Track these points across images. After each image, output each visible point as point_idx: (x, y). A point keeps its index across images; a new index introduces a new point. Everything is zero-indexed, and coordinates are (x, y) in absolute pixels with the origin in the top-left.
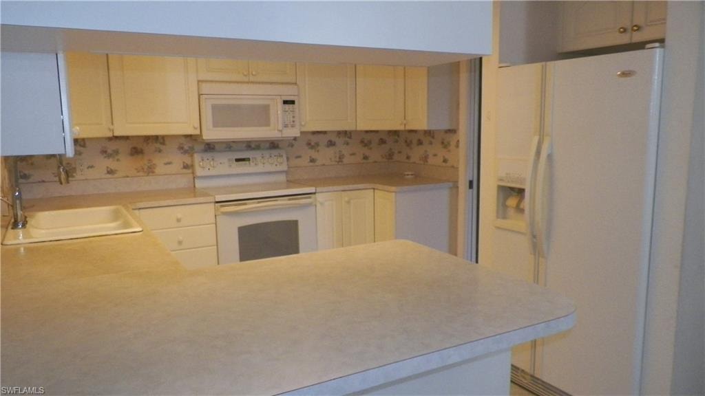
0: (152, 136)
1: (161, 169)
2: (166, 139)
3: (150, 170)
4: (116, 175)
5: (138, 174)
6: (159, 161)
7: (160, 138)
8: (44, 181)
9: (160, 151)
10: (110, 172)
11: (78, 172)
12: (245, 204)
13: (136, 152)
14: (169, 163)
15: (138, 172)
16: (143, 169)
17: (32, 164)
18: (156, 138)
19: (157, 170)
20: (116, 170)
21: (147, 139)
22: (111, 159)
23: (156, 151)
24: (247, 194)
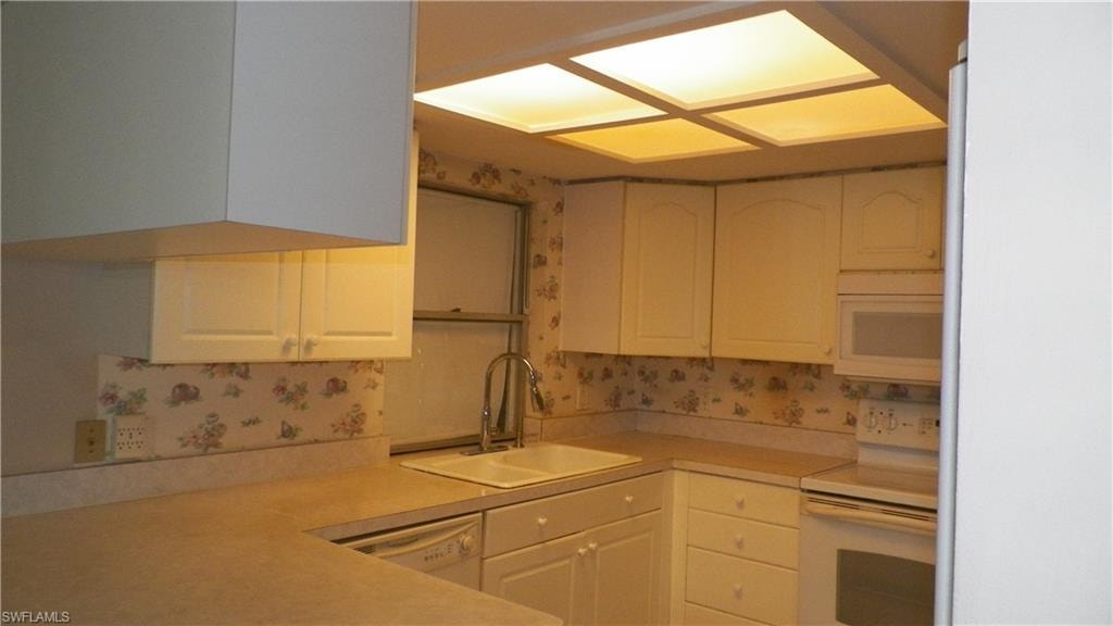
0: (802, 364)
1: (810, 418)
2: (822, 369)
3: (794, 418)
4: (746, 418)
5: (778, 422)
6: (809, 406)
7: (813, 367)
8: (664, 412)
9: (812, 388)
10: (740, 411)
11: (701, 406)
12: (857, 508)
13: (777, 385)
14: (826, 411)
15: (777, 418)
16: (784, 414)
17: (655, 386)
18: (807, 368)
19: (805, 421)
20: (747, 411)
21: (795, 367)
22: (742, 393)
23: (805, 388)
24: (869, 489)
